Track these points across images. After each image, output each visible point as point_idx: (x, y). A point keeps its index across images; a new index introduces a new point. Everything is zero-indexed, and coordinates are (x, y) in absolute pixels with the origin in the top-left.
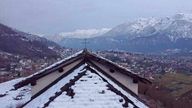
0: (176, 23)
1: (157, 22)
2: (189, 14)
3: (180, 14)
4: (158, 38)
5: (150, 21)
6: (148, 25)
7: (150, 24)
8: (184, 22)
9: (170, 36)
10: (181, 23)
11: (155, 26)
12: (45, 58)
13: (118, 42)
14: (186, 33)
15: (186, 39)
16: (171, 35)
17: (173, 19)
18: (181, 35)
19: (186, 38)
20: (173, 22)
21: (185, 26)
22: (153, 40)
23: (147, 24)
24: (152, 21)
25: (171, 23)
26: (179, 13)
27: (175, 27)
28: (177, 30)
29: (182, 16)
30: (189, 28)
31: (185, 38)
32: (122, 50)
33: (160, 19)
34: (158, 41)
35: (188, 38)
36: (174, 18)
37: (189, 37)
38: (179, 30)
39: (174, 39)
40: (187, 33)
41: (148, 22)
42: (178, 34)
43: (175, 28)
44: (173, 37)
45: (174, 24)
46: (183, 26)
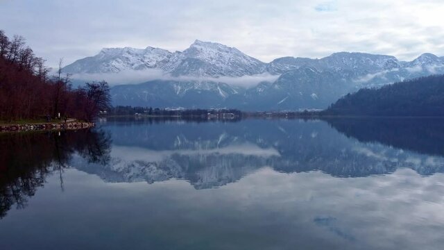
0: (187, 63)
1: (160, 59)
2: (210, 49)
3: (196, 48)
4: (155, 88)
5: (148, 56)
6: (142, 63)
7: (146, 60)
8: (199, 63)
9: (175, 86)
10: (194, 64)
11: (155, 66)
15: (199, 92)
17: (184, 56)
18: (193, 84)
19: (200, 89)
20: (184, 61)
21: (200, 69)
22: (145, 92)
23: (142, 60)
24: (151, 56)
25: (179, 62)
26: (195, 46)
27: (185, 69)
29: (199, 51)
33: (167, 54)
34: (152, 94)
35: (202, 91)
37: (205, 89)
39: (182, 90)
41: (144, 57)
43: (185, 71)
44: (179, 88)
45: (184, 65)
46: (197, 68)
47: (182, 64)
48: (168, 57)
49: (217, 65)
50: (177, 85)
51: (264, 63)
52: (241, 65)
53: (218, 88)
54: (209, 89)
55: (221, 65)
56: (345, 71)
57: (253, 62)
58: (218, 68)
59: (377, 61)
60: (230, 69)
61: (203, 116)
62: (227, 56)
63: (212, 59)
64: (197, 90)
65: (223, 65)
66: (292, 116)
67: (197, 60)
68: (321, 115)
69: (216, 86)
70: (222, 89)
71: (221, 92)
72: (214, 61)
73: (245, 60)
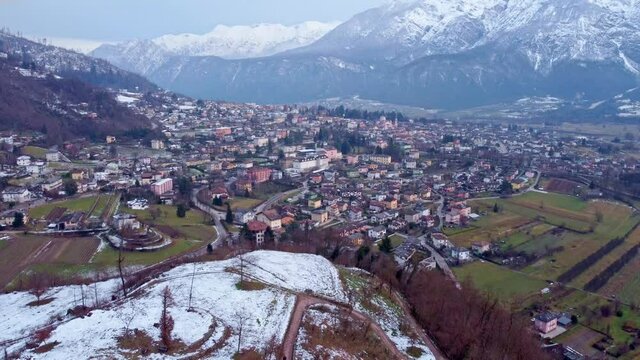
0: (551, 8)
4: (493, 59)
7: (466, 8)
9: (530, 53)
12: (109, 139)
13: (358, 71)
14: (582, 42)
15: (582, 65)
16: (534, 48)
19: (582, 59)
21: (582, 19)
22: (477, 67)
23: (459, 9)
27: (548, 21)
28: (557, 31)
30: (594, 26)
31: (579, 61)
32: (374, 100)
35: (588, 62)
38: (562, 31)
39: (544, 62)
40: (586, 45)
42: (556, 46)
43: (550, 24)
44: (539, 58)
45: (545, 13)
46: (575, 18)
47: (540, 10)
50: (534, 52)
53: (622, 55)
54: (601, 58)
64: (577, 61)
69: (616, 52)
71: (627, 63)
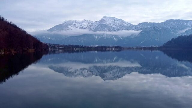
1: (89, 25)
2: (110, 20)
3: (104, 20)
5: (83, 24)
6: (81, 27)
8: (105, 26)
11: (87, 28)
18: (103, 35)
20: (98, 25)
24: (85, 24)
25: (97, 26)
29: (105, 21)
33: (92, 22)
34: (85, 40)
36: (99, 22)
37: (108, 37)
41: (82, 24)
48: (92, 24)
49: (113, 27)
51: (134, 26)
52: (124, 26)
55: (115, 26)
56: (172, 28)
57: (129, 25)
58: (113, 28)
59: (188, 23)
60: (119, 28)
61: (104, 49)
62: (117, 23)
63: (111, 24)
65: (115, 27)
66: (145, 49)
67: (104, 25)
68: (159, 48)
70: (115, 37)
72: (112, 25)
73: (125, 24)
